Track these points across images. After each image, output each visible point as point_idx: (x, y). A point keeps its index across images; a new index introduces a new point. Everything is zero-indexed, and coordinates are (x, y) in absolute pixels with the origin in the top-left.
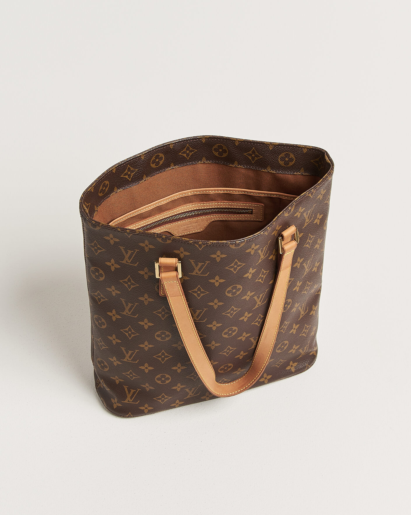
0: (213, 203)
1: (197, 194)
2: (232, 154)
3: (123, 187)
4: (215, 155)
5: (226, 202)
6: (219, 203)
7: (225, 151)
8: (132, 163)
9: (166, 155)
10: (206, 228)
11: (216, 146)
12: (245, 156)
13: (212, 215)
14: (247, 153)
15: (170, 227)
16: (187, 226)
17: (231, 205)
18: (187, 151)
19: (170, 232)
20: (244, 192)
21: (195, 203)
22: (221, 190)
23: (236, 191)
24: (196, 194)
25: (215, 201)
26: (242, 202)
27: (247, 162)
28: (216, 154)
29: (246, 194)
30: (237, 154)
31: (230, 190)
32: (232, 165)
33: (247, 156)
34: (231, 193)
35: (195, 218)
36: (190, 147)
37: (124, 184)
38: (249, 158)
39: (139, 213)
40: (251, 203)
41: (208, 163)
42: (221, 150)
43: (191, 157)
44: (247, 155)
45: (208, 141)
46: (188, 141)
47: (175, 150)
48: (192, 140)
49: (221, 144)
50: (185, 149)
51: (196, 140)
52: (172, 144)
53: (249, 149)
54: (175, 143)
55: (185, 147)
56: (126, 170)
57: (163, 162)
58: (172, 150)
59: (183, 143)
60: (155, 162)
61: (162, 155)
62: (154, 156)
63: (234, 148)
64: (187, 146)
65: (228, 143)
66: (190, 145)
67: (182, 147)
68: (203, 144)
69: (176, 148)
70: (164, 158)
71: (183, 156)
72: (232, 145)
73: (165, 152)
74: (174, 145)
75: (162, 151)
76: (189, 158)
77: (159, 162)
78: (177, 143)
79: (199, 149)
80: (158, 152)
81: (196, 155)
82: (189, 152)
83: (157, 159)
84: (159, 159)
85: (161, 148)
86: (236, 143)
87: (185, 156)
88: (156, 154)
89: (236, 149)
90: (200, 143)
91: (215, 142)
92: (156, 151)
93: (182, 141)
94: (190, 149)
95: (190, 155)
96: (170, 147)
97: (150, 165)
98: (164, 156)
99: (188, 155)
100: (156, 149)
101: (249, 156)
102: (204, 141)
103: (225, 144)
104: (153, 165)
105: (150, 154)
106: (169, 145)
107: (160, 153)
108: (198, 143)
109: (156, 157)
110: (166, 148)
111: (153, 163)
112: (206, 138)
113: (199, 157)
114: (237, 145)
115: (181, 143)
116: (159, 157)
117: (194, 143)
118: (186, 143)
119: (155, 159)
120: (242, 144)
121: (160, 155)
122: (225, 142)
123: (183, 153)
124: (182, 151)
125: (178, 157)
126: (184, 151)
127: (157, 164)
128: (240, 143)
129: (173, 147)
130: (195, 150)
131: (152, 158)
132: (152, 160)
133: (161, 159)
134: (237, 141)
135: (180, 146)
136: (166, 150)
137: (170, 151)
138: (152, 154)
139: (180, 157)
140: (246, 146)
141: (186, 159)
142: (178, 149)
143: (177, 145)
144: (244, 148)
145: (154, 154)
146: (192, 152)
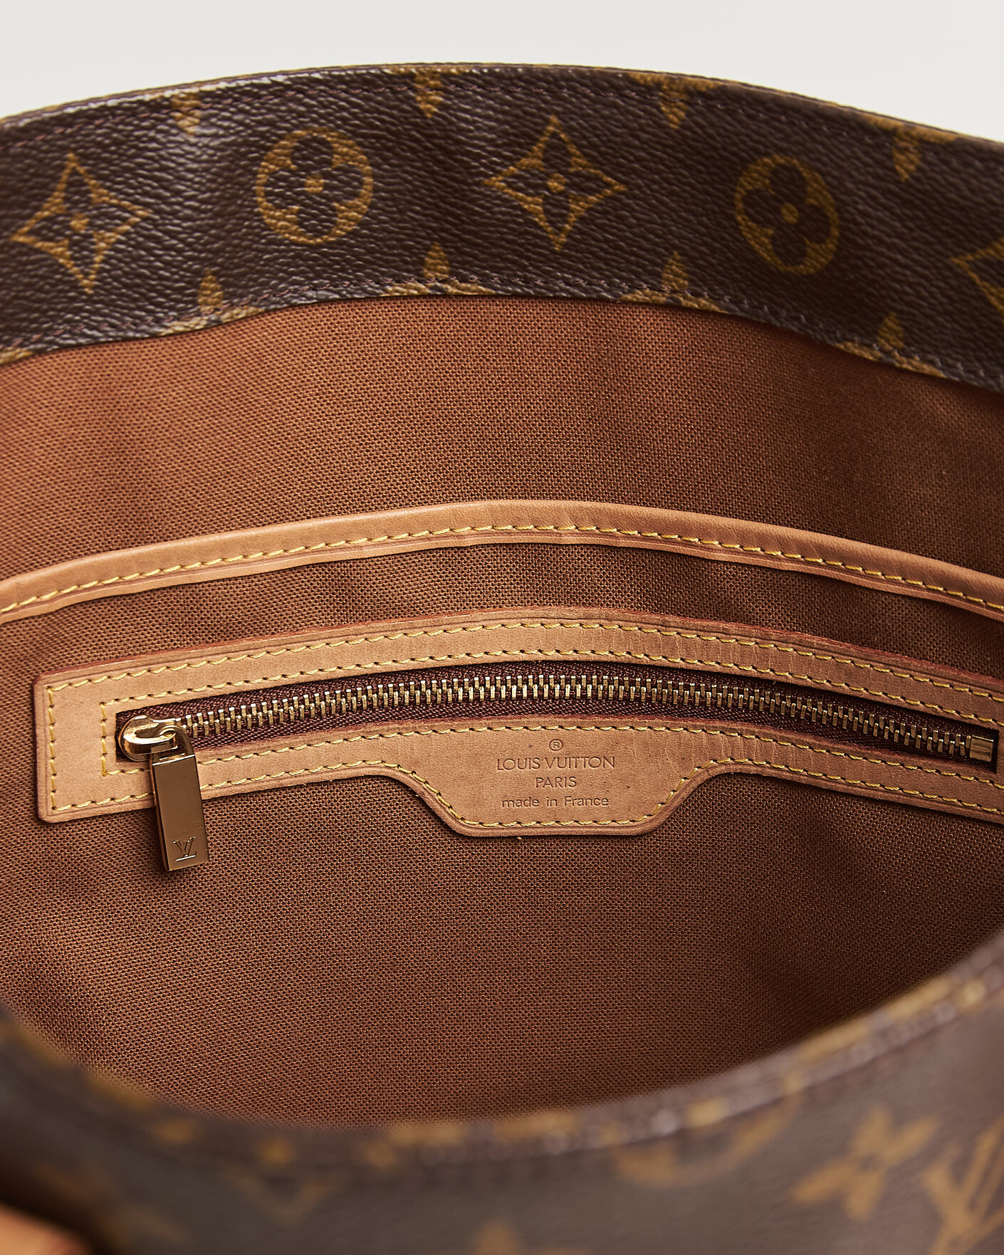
0: (726, 633)
1: (623, 543)
2: (867, 248)
3: (36, 331)
4: (752, 251)
5: (816, 640)
6: (766, 638)
7: (815, 224)
8: (105, 148)
9: (386, 160)
10: (681, 813)
11: (754, 179)
12: (957, 275)
13: (718, 724)
14: (973, 251)
15: (417, 754)
16: (539, 772)
17: (850, 676)
18: (549, 176)
19: (418, 788)
20: (948, 582)
21: (605, 610)
22: (783, 544)
23: (885, 566)
24: (612, 542)
25: (747, 620)
26: (926, 665)
27: (970, 330)
28: (760, 241)
29: (956, 602)
30: (901, 252)
31: (846, 557)
32: (862, 345)
33: (973, 283)
34: (853, 579)
35: (598, 719)
36: (573, 149)
37: (44, 313)
38: (989, 304)
39: (173, 575)
40: (987, 680)
41: (704, 313)
42: (790, 215)
43: (581, 232)
44: (977, 269)
45: (705, 123)
46: (561, 87)
47: (458, 142)
48: (588, 87)
49: (795, 161)
50: (538, 158)
51: (622, 96)
52: (432, 83)
53: (994, 219)
54: (453, 75)
55: (533, 133)
56: (56, 194)
57: (366, 214)
58: (435, 137)
59: (520, 99)
60: (299, 194)
61: (350, 147)
62: (281, 137)
63: (883, 200)
64: (551, 128)
65: (848, 152)
66: (574, 123)
67: (513, 127)
68: (671, 143)
69: (463, 125)
70: (368, 180)
71: (523, 210)
72: (870, 170)
73: (374, 132)
74: (451, 93)
75: (355, 116)
76: (563, 239)
77: (333, 209)
78: (475, 87)
79: (642, 178)
80: (321, 116)
81: (619, 230)
82: (562, 188)
83: (309, 175)
84: (326, 175)
85: (345, 91)
86: (902, 158)
87: (536, 215)
88: (305, 128)
89: (898, 211)
90: (649, 126)
91: (756, 137)
92: (307, 100)
93: (516, 81)
94: (569, 165)
95: (572, 218)
96: (419, 98)
97: (257, 204)
98: (369, 168)
99: (555, 211)
100: (303, 84)
101: (987, 284)
102: (675, 114)
103: (825, 159)
104: (278, 214)
105: (255, 115)
106: (406, 84)
107: (338, 127)
108: (635, 125)
109: (305, 158)
110: (388, 107)
111: (278, 195)
112: (691, 88)
113: (641, 247)
114: (906, 176)
115: (509, 93)
116: (329, 163)
117: (602, 120)
118: (545, 102)
119: (293, 167)
120: (942, 173)
121: (340, 150)
122: (822, 144)
123: (521, 185)
124: (512, 168)
125: (477, 209)
126: (526, 171)
127: (314, 217)
128: (930, 164)
129: (444, 113)
130: (609, 179)
131: (269, 149)
132: (263, 164)
133: (348, 184)
134: (913, 137)
135: (496, 120)
136: (383, 121)
137: (414, 133)
138: (268, 117)
139: (497, 209)
140: (973, 191)
141: (542, 238)
142: (476, 133)
143: (476, 103)
144: (957, 203)
145: (287, 121)
146: (591, 191)
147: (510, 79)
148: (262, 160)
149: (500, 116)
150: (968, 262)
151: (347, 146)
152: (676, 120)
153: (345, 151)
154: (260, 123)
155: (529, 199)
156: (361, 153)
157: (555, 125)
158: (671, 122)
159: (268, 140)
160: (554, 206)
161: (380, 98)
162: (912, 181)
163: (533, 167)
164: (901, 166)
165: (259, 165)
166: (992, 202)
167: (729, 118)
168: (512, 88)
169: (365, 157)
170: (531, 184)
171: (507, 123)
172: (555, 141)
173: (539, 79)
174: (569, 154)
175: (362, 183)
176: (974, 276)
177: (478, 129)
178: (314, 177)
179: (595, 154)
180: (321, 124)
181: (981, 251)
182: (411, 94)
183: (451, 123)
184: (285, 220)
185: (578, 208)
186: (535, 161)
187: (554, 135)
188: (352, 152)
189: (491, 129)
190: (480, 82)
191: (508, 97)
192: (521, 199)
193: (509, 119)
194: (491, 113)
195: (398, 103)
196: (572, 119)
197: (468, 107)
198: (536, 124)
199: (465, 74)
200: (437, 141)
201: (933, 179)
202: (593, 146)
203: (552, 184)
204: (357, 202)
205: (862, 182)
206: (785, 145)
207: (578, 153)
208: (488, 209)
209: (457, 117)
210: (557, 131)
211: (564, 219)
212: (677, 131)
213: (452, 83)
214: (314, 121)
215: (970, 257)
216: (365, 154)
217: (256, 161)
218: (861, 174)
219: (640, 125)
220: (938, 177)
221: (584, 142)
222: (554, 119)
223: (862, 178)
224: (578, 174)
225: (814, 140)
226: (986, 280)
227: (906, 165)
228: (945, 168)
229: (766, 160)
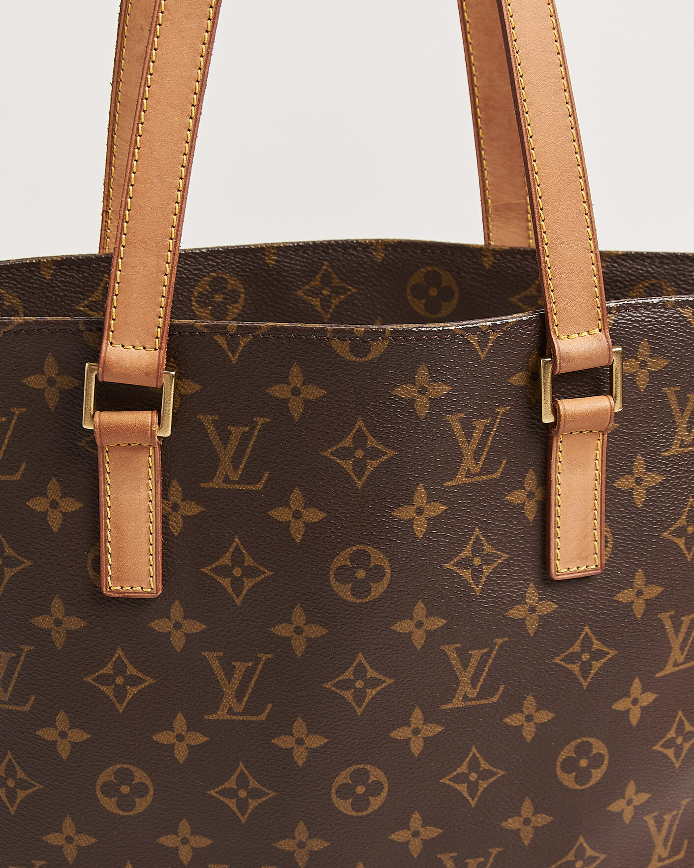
2: (473, 299)
7: (446, 294)
9: (251, 286)
11: (417, 278)
14: (519, 294)
18: (323, 289)
28: (419, 306)
30: (487, 299)
36: (334, 276)
42: (433, 292)
43: (336, 312)
45: (393, 258)
46: (329, 249)
47: (283, 276)
48: (340, 248)
49: (436, 268)
50: (318, 281)
51: (355, 251)
52: (273, 251)
53: (529, 278)
54: (282, 247)
55: (316, 270)
56: (99, 291)
57: (241, 311)
58: (273, 274)
59: (311, 256)
60: (211, 302)
61: (235, 281)
62: (205, 276)
63: (479, 279)
64: (324, 267)
65: (461, 261)
66: (335, 264)
67: (307, 268)
68: (377, 268)
69: (286, 269)
70: (242, 295)
71: (311, 305)
72: (472, 266)
73: (246, 274)
74: (280, 255)
75: (238, 267)
76: (329, 316)
77: (227, 308)
78: (291, 252)
79: (364, 285)
80: (222, 267)
81: (353, 309)
82: (328, 293)
83: (217, 293)
84: (223, 293)
85: (234, 256)
86: (486, 259)
87: (317, 306)
88: (215, 272)
89: (485, 282)
90: (368, 261)
91: (417, 260)
92: (217, 260)
93: (309, 248)
94: (332, 283)
95: (333, 307)
96: (266, 258)
97: (192, 306)
98: (243, 290)
99: (325, 304)
100: (215, 253)
101: (527, 307)
102: (380, 256)
103: (450, 265)
104: (202, 310)
105: (192, 266)
106: (261, 252)
107: (230, 272)
108: (362, 262)
109: (215, 286)
110: (253, 262)
111: (202, 302)
112: (386, 243)
113: (363, 316)
114: (488, 266)
115: (306, 253)
116: (226, 288)
117: (347, 262)
118: (322, 256)
119: (210, 290)
120: (504, 263)
121: (231, 282)
122: (449, 259)
123: (310, 293)
124: (307, 287)
125: (291, 305)
126: (313, 287)
127: (218, 312)
128: (498, 260)
129: (278, 264)
130: (350, 287)
131: (199, 281)
132: (196, 288)
133: (233, 297)
134: (490, 250)
135: (300, 266)
136: (250, 269)
137: (264, 274)
138: (198, 267)
139: (300, 305)
140: (518, 268)
141: (319, 317)
142: (292, 272)
143: (292, 259)
144: (512, 274)
145: (208, 269)
146: (342, 294)
147: (307, 247)
148: (196, 286)
149: (302, 264)
150: (518, 299)
151: (234, 280)
152: (380, 258)
153: (233, 282)
154: (194, 270)
155: (314, 300)
156: (239, 283)
157: (326, 266)
158: (378, 259)
159: (199, 277)
160: (325, 302)
161: (249, 259)
162: (491, 268)
163: (316, 286)
164: (486, 263)
165: (194, 289)
166: (527, 271)
167: (405, 254)
168: (307, 251)
169: (241, 286)
170: (315, 293)
171: (305, 266)
172: (326, 273)
173: (319, 246)
174: (332, 278)
175: (239, 297)
176: (520, 304)
177: (292, 270)
178: (219, 294)
179: (344, 277)
180: (222, 271)
181: (523, 293)
182: (263, 256)
183: (281, 268)
184: (205, 313)
185: (335, 302)
186: (317, 283)
187: (326, 270)
188: (236, 283)
189: (298, 270)
190: (294, 249)
191: (305, 255)
192: (311, 300)
193: (306, 264)
194: (298, 263)
195: (257, 261)
196: (334, 262)
197: (288, 261)
198: (318, 266)
199: (287, 246)
200: (274, 277)
201: (500, 265)
202: (344, 274)
203: (324, 292)
204: (237, 305)
205: (469, 272)
206: (431, 262)
207: (336, 277)
208: (296, 305)
209: (283, 265)
210: (327, 268)
211: (330, 308)
212: (381, 263)
213: (281, 250)
214: (219, 269)
215: (518, 297)
216: (242, 284)
217: (192, 287)
218: (468, 269)
219: (364, 262)
220: (502, 265)
221: (339, 272)
222: (326, 263)
223: (468, 271)
224: (336, 287)
225: (445, 258)
226: (526, 305)
227: (488, 262)
228: (506, 261)
229: (422, 270)
